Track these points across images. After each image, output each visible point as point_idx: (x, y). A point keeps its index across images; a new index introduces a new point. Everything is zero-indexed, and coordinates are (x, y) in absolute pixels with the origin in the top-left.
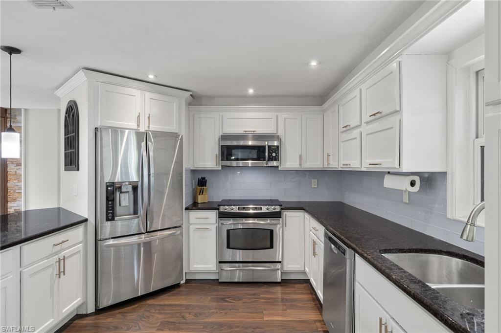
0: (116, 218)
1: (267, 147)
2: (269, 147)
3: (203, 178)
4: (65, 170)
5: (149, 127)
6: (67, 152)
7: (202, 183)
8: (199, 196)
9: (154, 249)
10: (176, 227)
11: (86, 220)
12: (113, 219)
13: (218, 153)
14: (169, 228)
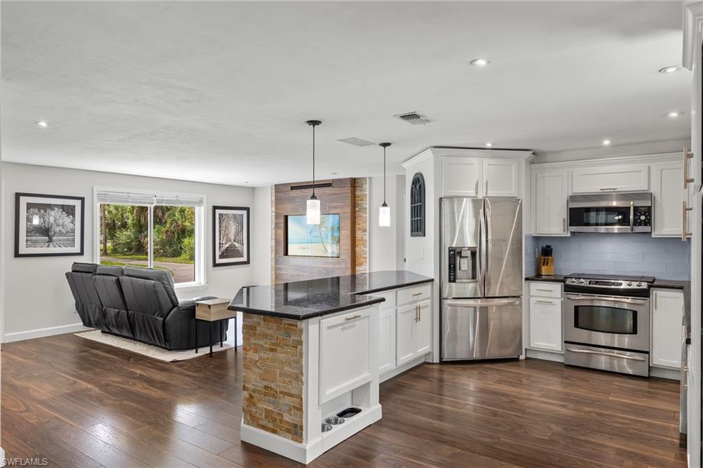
0: (457, 281)
1: (632, 209)
2: (635, 208)
3: (548, 247)
4: (412, 236)
5: (486, 193)
6: (413, 219)
7: (547, 252)
8: (543, 267)
9: (491, 316)
10: (514, 297)
11: (432, 280)
12: (454, 281)
13: (566, 218)
14: (507, 297)
